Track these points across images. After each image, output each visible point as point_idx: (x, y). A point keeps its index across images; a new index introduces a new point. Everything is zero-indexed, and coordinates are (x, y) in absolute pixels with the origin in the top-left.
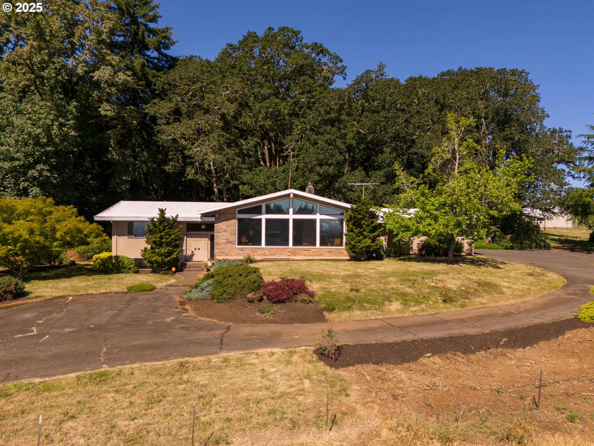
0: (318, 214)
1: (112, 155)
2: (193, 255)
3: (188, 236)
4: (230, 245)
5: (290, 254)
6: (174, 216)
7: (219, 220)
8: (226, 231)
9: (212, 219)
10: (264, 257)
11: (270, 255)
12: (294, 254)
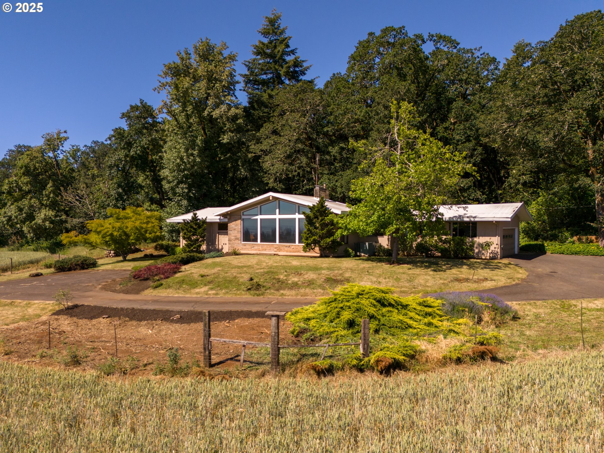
0: (297, 214)
1: (241, 172)
2: (222, 249)
3: (219, 234)
4: (237, 241)
5: (276, 250)
6: (204, 218)
7: (230, 221)
8: (235, 230)
9: (226, 220)
10: (259, 252)
11: (263, 250)
12: (280, 250)
